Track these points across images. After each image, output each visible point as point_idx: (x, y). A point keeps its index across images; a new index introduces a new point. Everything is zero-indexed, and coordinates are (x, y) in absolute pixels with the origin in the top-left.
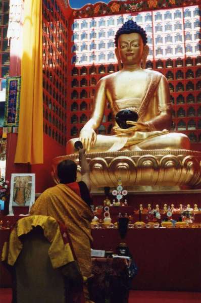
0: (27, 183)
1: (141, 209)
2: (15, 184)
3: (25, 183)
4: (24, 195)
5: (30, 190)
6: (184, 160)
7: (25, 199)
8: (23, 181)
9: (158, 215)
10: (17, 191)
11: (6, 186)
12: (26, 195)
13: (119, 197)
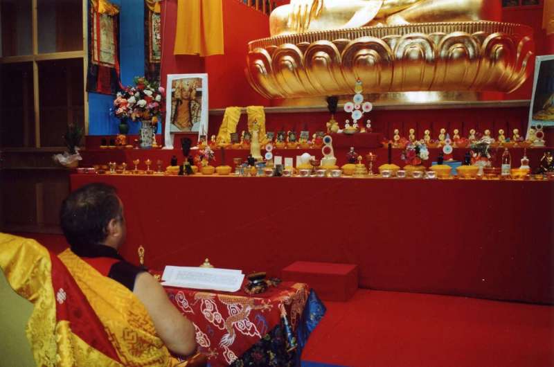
0: (194, 92)
1: (396, 137)
2: (173, 94)
3: (191, 90)
4: (190, 113)
5: (200, 104)
6: (487, 41)
7: (191, 119)
8: (187, 88)
9: (424, 154)
10: (177, 106)
11: (158, 98)
12: (193, 112)
13: (357, 116)
